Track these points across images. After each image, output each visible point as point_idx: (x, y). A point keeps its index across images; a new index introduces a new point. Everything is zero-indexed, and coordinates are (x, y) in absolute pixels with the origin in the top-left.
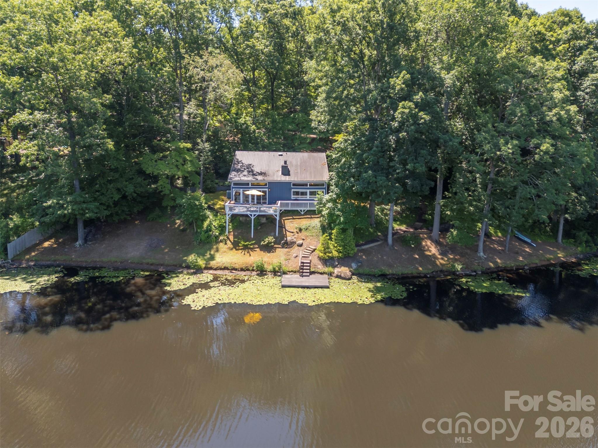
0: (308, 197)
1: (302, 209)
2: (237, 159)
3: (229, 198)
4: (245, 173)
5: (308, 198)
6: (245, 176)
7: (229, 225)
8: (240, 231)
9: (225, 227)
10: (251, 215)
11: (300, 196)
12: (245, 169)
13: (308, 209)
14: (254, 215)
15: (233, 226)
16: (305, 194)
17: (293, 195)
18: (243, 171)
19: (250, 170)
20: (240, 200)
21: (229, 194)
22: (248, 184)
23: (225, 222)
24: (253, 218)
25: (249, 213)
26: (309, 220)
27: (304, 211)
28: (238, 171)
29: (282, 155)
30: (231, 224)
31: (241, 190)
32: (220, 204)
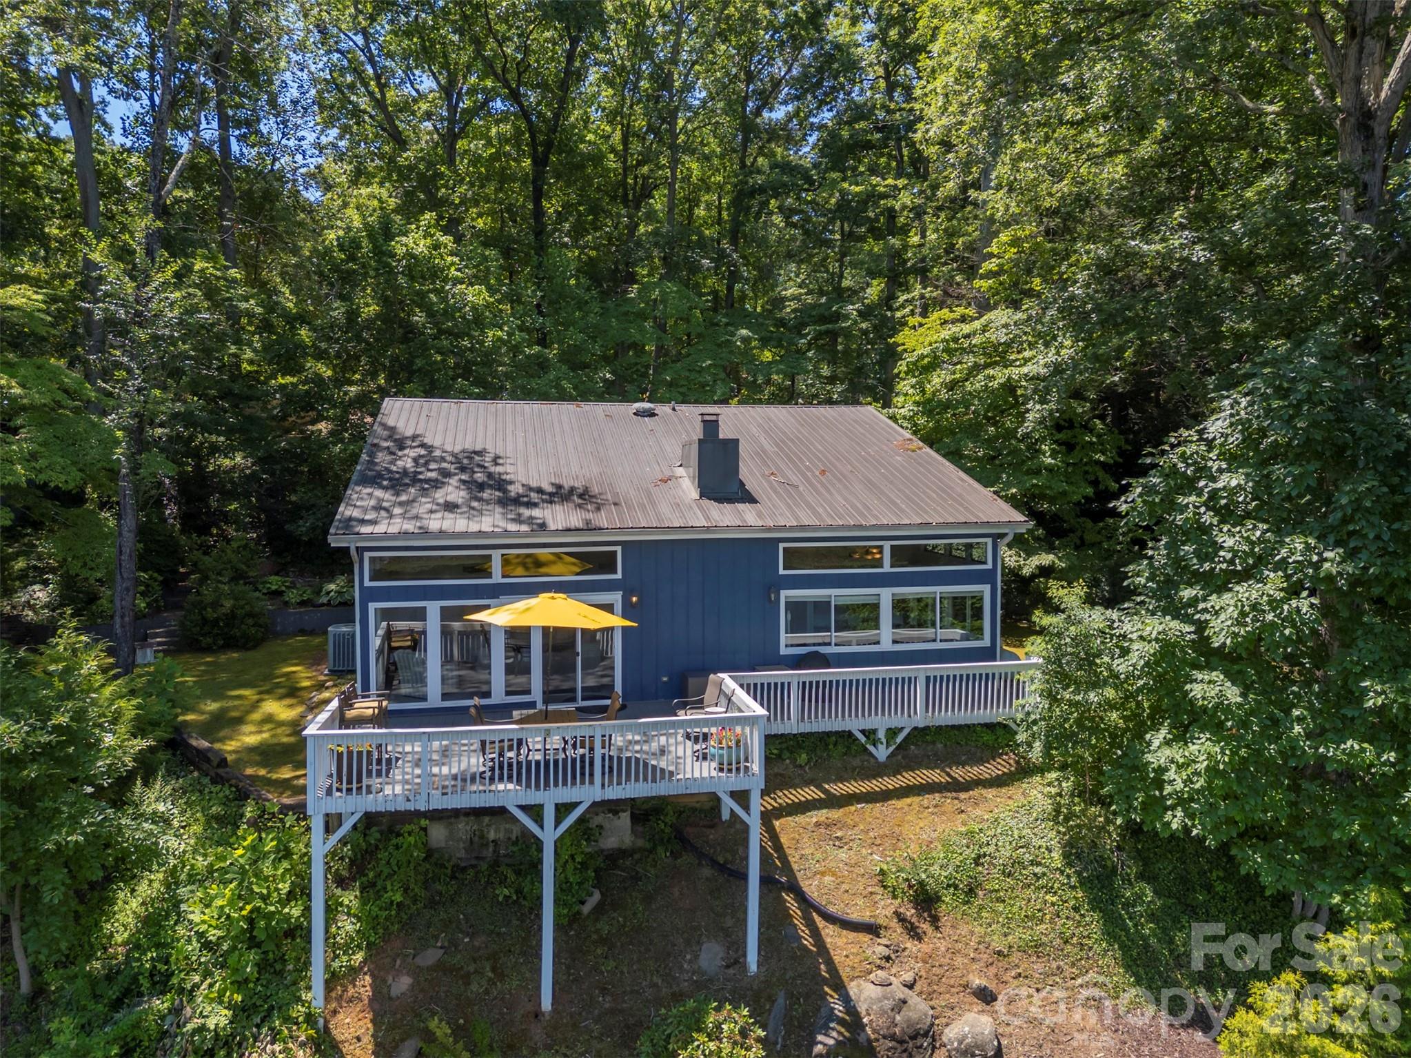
0: (886, 635)
1: (880, 722)
2: (393, 430)
3: (342, 672)
4: (453, 492)
5: (886, 645)
6: (450, 507)
7: (331, 910)
8: (431, 956)
9: (298, 933)
10: (535, 811)
11: (834, 635)
12: (446, 474)
13: (920, 717)
14: (563, 809)
15: (371, 922)
16: (866, 616)
17: (793, 627)
18: (436, 484)
19: (480, 477)
20: (421, 679)
21: (345, 646)
22: (478, 568)
23: (301, 891)
24: (549, 835)
25: (508, 793)
26: (949, 802)
27: (892, 733)
28: (398, 482)
29: (652, 414)
30: (350, 898)
31: (433, 608)
32: (269, 719)
